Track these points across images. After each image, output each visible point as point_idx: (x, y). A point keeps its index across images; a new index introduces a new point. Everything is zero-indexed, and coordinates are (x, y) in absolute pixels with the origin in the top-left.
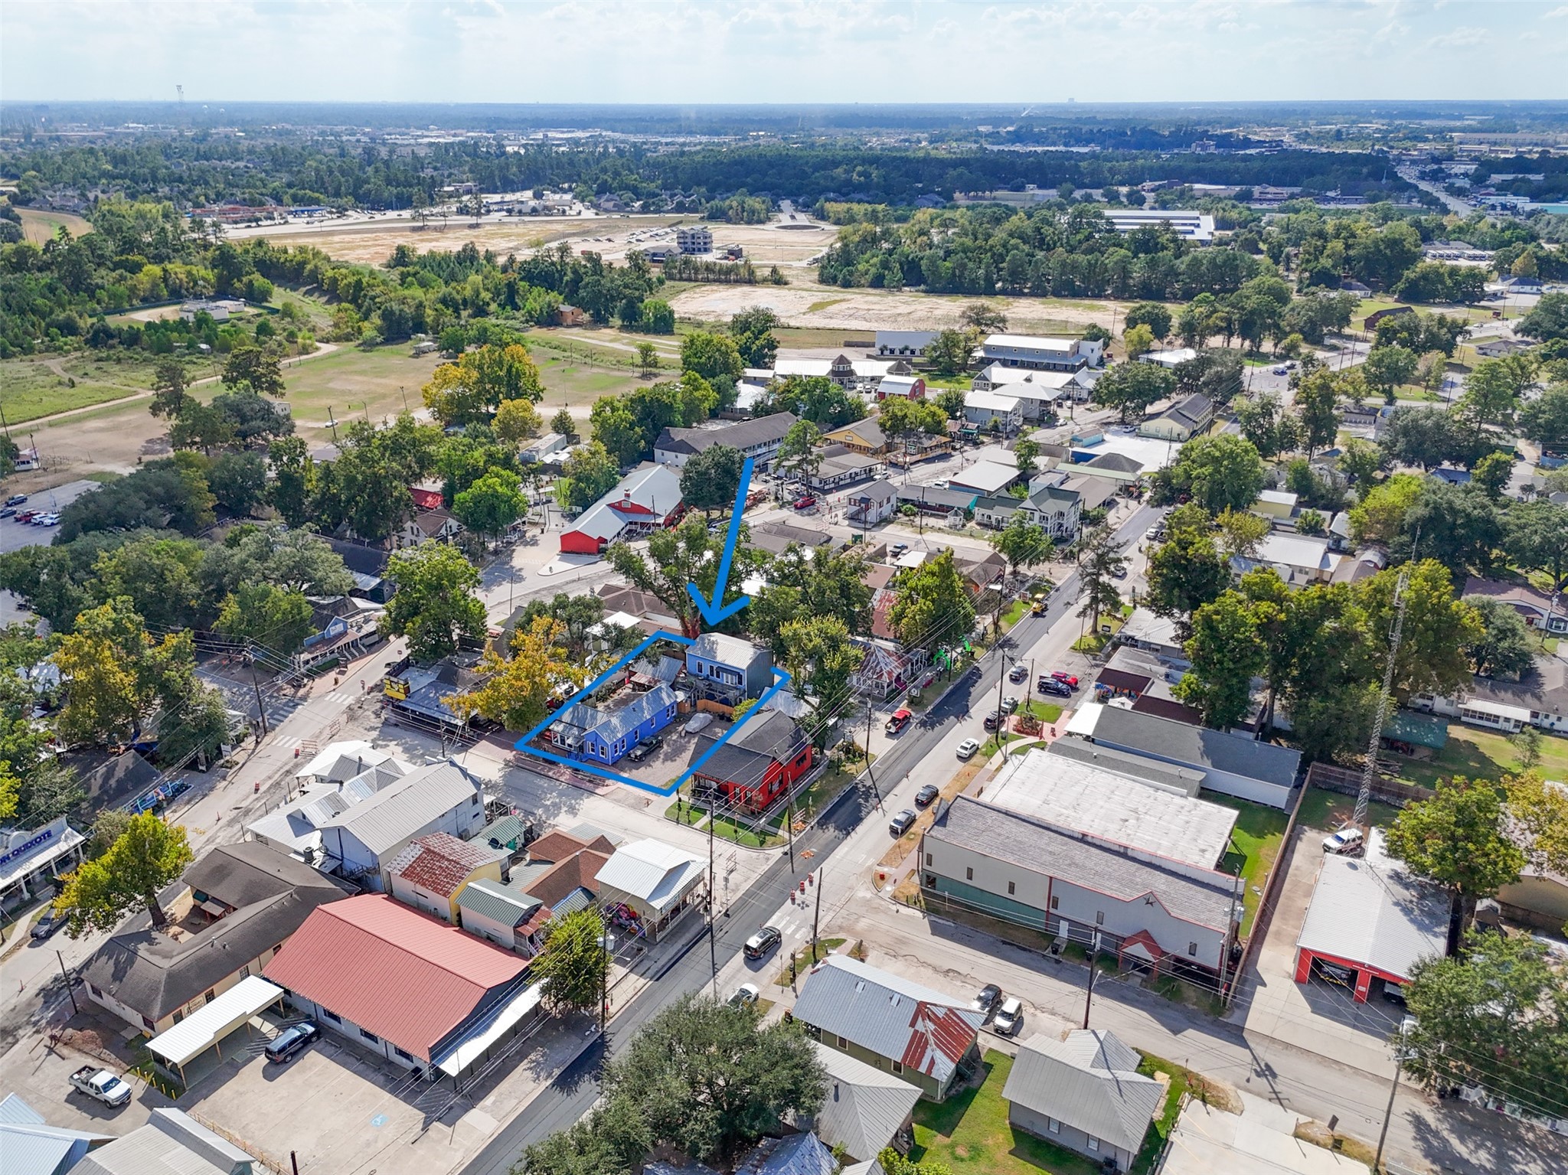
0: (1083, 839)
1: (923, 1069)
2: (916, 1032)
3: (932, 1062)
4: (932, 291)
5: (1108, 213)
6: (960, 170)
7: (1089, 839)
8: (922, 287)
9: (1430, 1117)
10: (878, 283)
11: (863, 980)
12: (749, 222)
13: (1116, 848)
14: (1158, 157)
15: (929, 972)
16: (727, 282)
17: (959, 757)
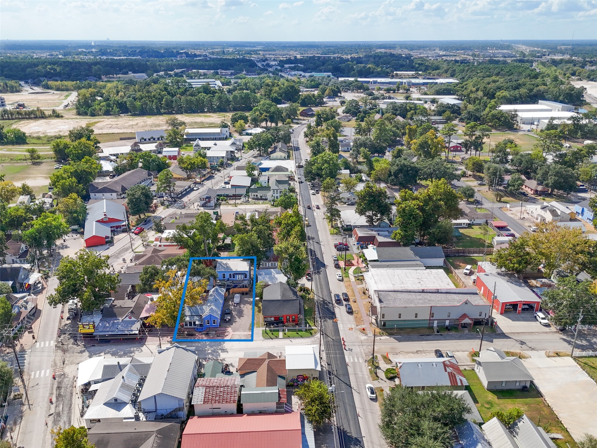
0: (423, 291)
1: (459, 384)
2: (449, 373)
3: (461, 381)
4: (135, 115)
5: (188, 81)
6: (98, 66)
7: (425, 291)
8: (129, 114)
9: (565, 337)
10: (107, 113)
11: (419, 363)
12: (12, 92)
13: (435, 291)
14: (172, 60)
15: (412, 355)
16: (30, 118)
17: (339, 280)
